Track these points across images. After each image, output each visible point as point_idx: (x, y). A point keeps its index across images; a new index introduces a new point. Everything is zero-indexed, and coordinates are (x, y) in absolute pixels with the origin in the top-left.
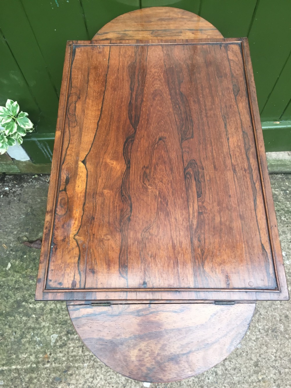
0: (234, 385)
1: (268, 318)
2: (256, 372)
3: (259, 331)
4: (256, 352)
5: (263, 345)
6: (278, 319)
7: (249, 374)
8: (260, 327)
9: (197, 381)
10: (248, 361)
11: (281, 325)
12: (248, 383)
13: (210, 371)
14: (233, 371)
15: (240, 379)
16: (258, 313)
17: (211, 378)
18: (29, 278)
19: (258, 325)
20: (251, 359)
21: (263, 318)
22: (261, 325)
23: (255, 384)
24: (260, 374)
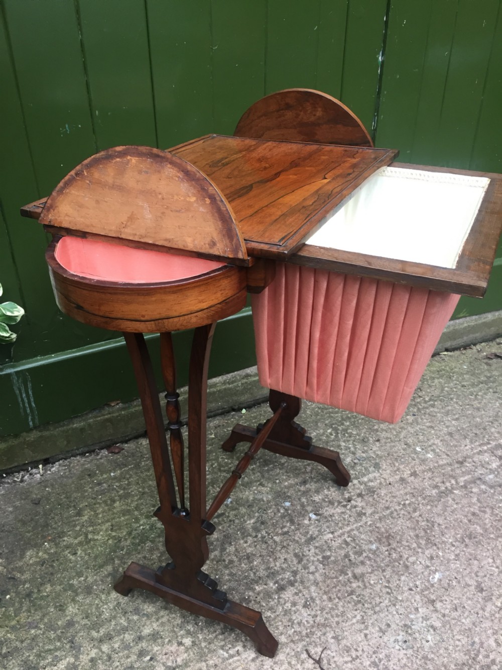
0: (471, 632)
1: (452, 525)
2: (488, 599)
3: (453, 546)
4: (468, 572)
5: (470, 559)
6: (465, 521)
7: (479, 606)
8: (450, 540)
9: (412, 653)
10: (465, 590)
11: (475, 526)
12: (487, 618)
13: (423, 629)
14: (455, 613)
15: (474, 619)
16: (436, 525)
17: (429, 638)
18: (27, 627)
19: (446, 538)
20: (469, 586)
21: (446, 527)
22: (450, 537)
23: (497, 615)
24: (494, 598)
